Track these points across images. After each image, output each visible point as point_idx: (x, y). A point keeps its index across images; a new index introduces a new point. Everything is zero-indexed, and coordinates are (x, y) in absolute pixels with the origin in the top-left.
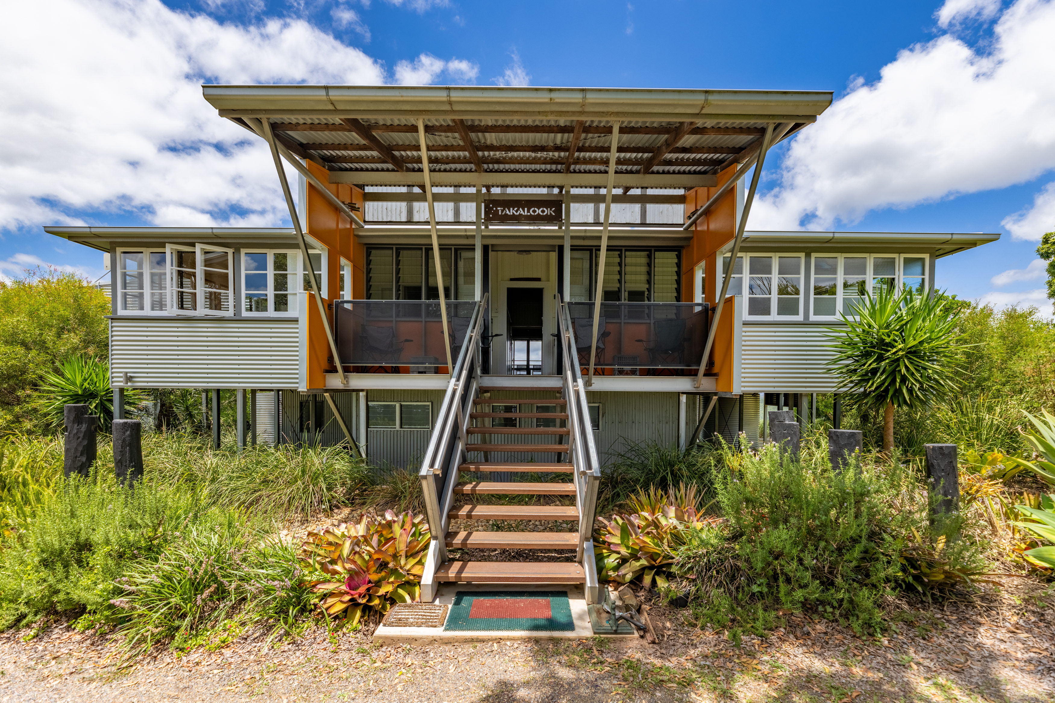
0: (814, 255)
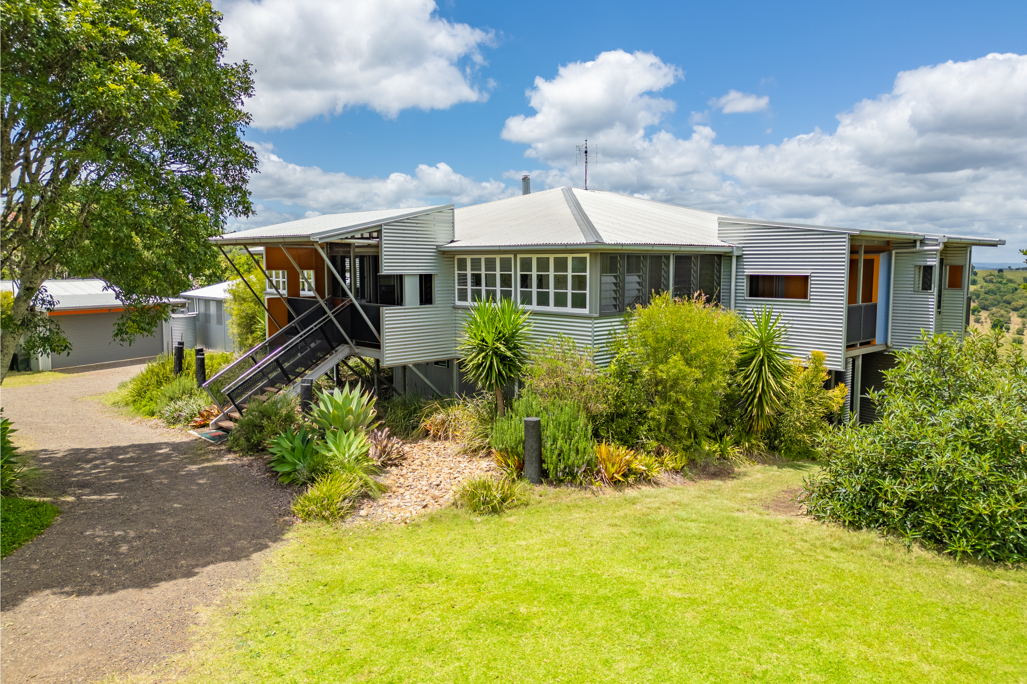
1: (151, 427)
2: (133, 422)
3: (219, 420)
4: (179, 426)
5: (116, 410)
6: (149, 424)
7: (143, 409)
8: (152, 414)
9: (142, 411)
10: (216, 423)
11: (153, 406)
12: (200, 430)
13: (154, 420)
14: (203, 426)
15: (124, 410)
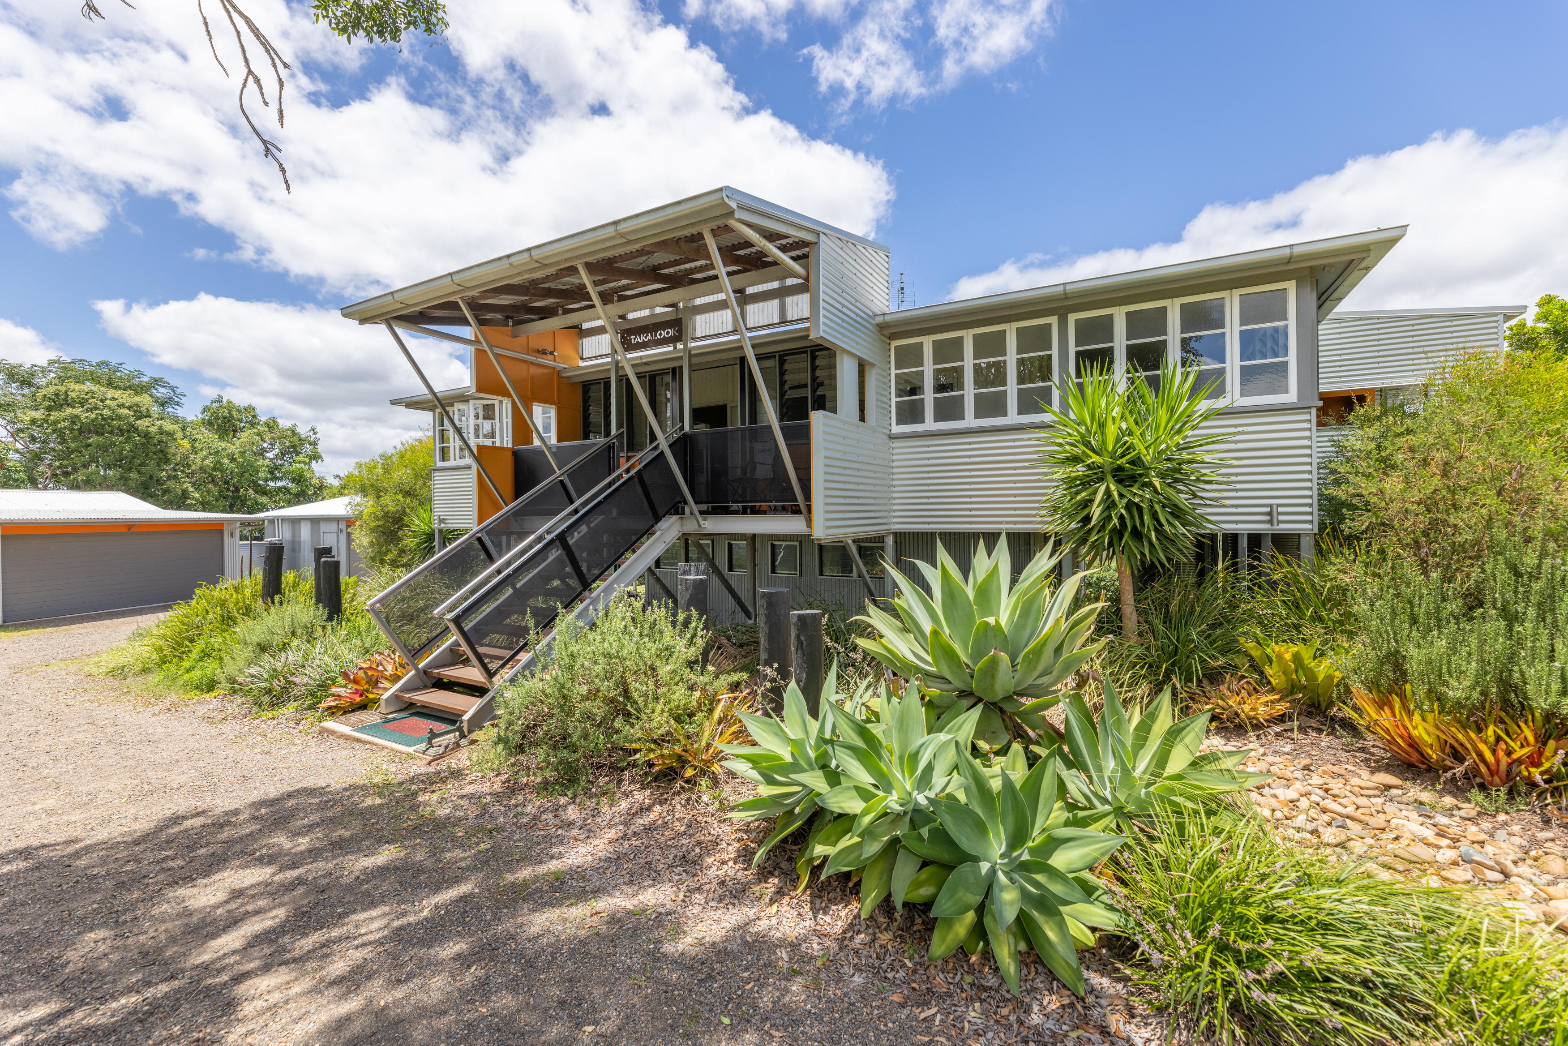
0: (1072, 318)
1: (207, 719)
2: (156, 709)
3: (405, 689)
4: (289, 710)
5: (116, 683)
6: (203, 710)
7: (187, 677)
8: (211, 686)
9: (180, 682)
10: (396, 697)
11: (211, 667)
12: (354, 717)
13: (212, 701)
14: (363, 707)
15: (136, 684)
